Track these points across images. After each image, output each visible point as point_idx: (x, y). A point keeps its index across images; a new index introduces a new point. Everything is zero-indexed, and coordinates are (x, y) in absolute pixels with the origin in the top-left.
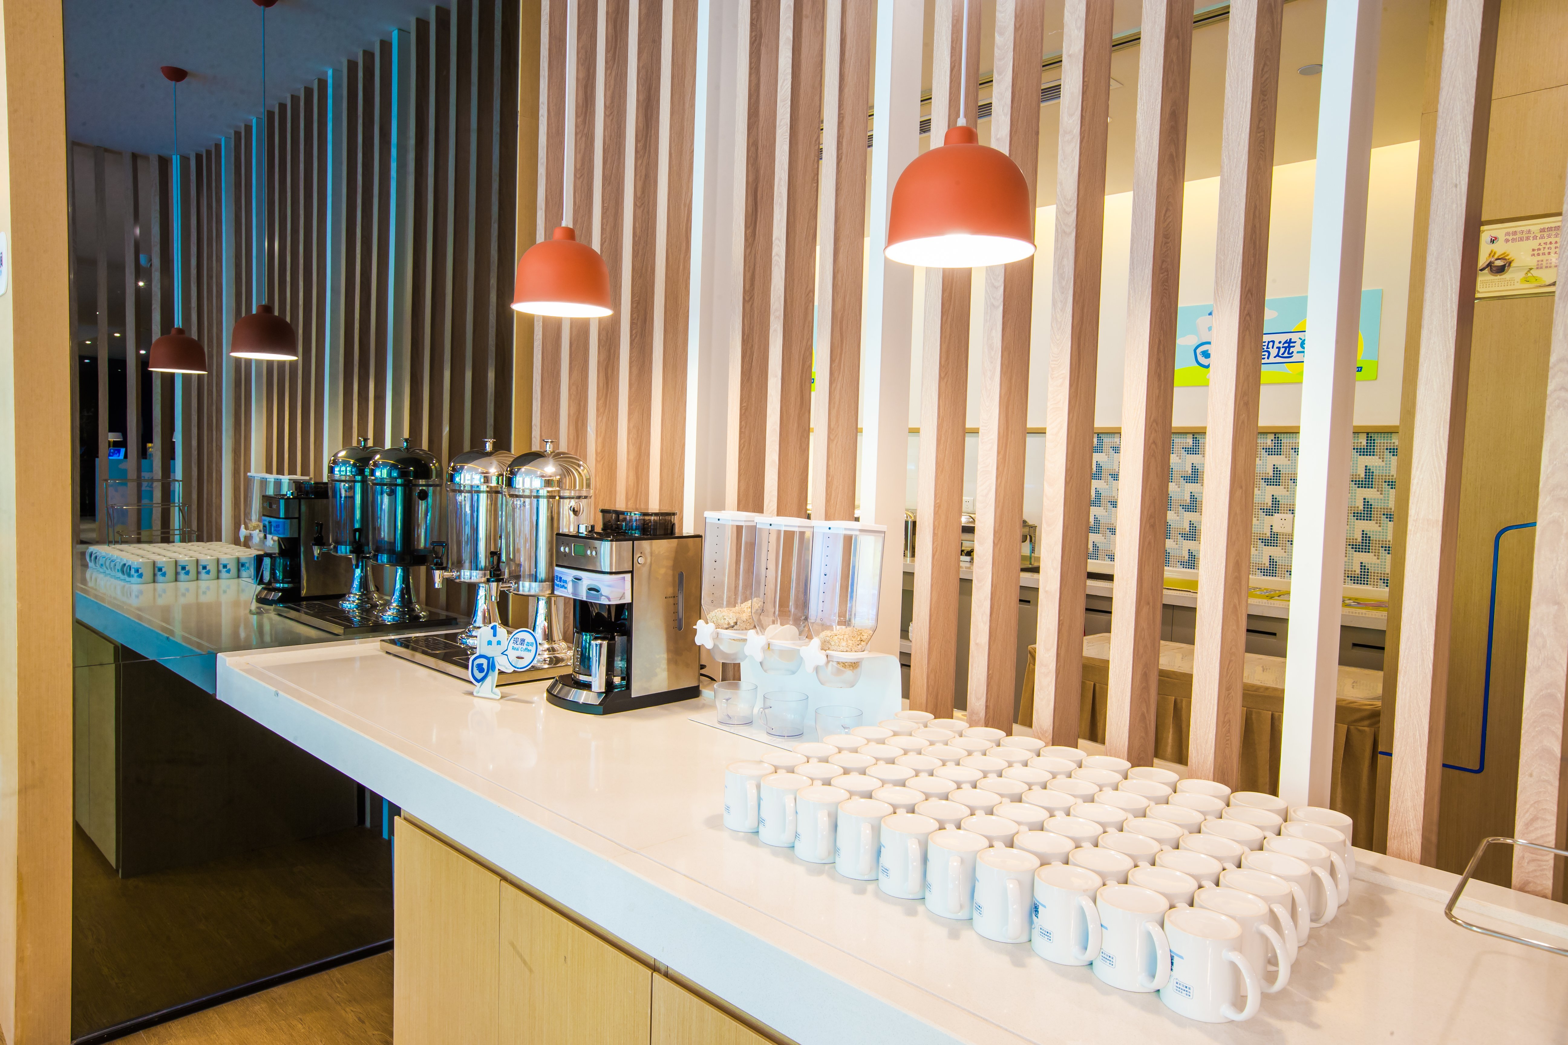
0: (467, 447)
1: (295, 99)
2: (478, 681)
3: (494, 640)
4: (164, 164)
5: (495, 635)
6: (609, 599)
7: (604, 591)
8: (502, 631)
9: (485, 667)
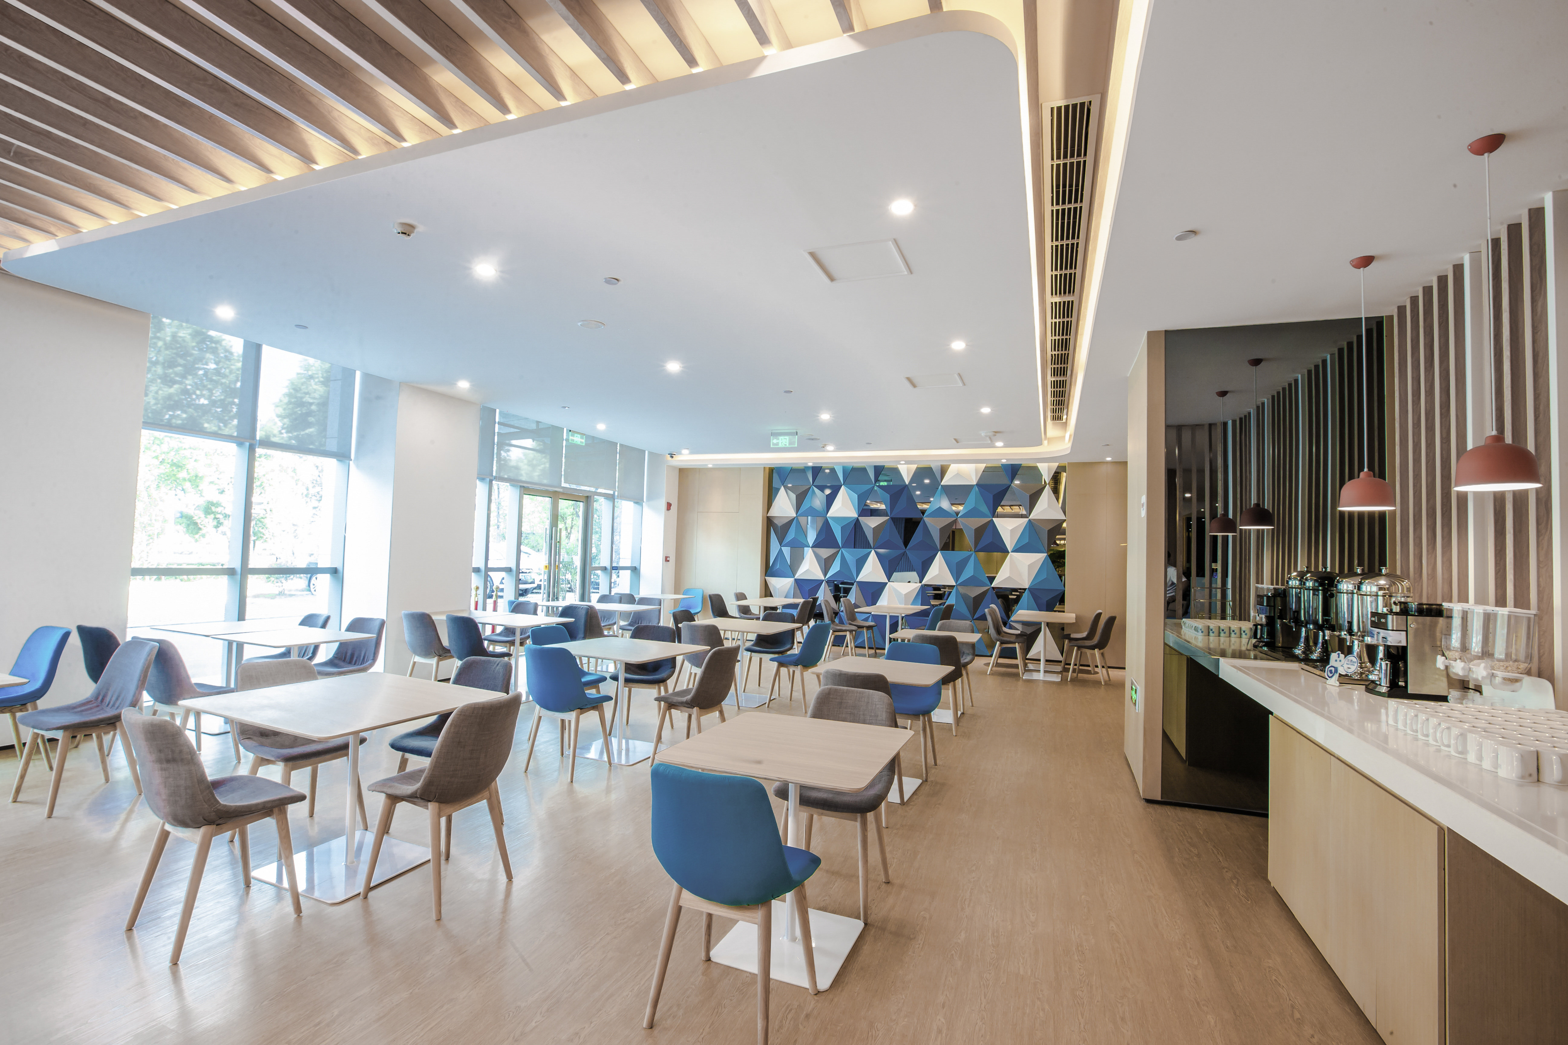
0: (1346, 571)
1: (1284, 389)
2: (1329, 677)
3: (1338, 659)
4: (1225, 424)
5: (1339, 657)
6: (1391, 643)
7: (1389, 639)
8: (1342, 656)
9: (1333, 671)
